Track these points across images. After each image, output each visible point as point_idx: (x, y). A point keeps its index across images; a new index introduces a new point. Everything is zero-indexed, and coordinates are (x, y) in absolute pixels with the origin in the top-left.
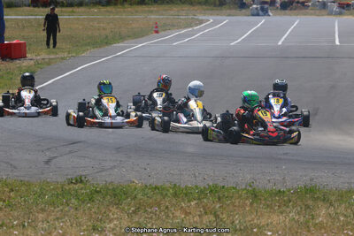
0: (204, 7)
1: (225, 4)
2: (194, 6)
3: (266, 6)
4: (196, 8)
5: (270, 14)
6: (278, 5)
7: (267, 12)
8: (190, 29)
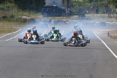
0: (16, 23)
1: (26, 22)
2: (10, 22)
3: (47, 23)
4: (12, 23)
5: (49, 27)
6: (52, 23)
7: (47, 26)
8: (11, 33)
